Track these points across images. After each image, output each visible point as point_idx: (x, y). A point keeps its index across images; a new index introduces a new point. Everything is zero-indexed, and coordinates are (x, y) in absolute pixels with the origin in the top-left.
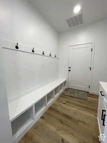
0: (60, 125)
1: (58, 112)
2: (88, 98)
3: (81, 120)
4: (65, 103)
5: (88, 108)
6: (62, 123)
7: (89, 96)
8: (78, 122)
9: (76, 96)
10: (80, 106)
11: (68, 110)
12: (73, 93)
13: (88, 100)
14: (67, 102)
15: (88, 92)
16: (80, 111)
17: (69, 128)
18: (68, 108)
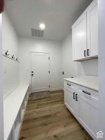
0: (45, 127)
1: (36, 119)
2: (51, 95)
3: (56, 112)
4: (37, 108)
5: (55, 102)
6: (46, 125)
7: (51, 94)
8: (56, 114)
9: (43, 97)
10: (50, 103)
11: (43, 111)
12: (39, 96)
13: (52, 97)
14: (38, 105)
15: (49, 91)
16: (53, 106)
17: (53, 124)
18: (43, 110)
